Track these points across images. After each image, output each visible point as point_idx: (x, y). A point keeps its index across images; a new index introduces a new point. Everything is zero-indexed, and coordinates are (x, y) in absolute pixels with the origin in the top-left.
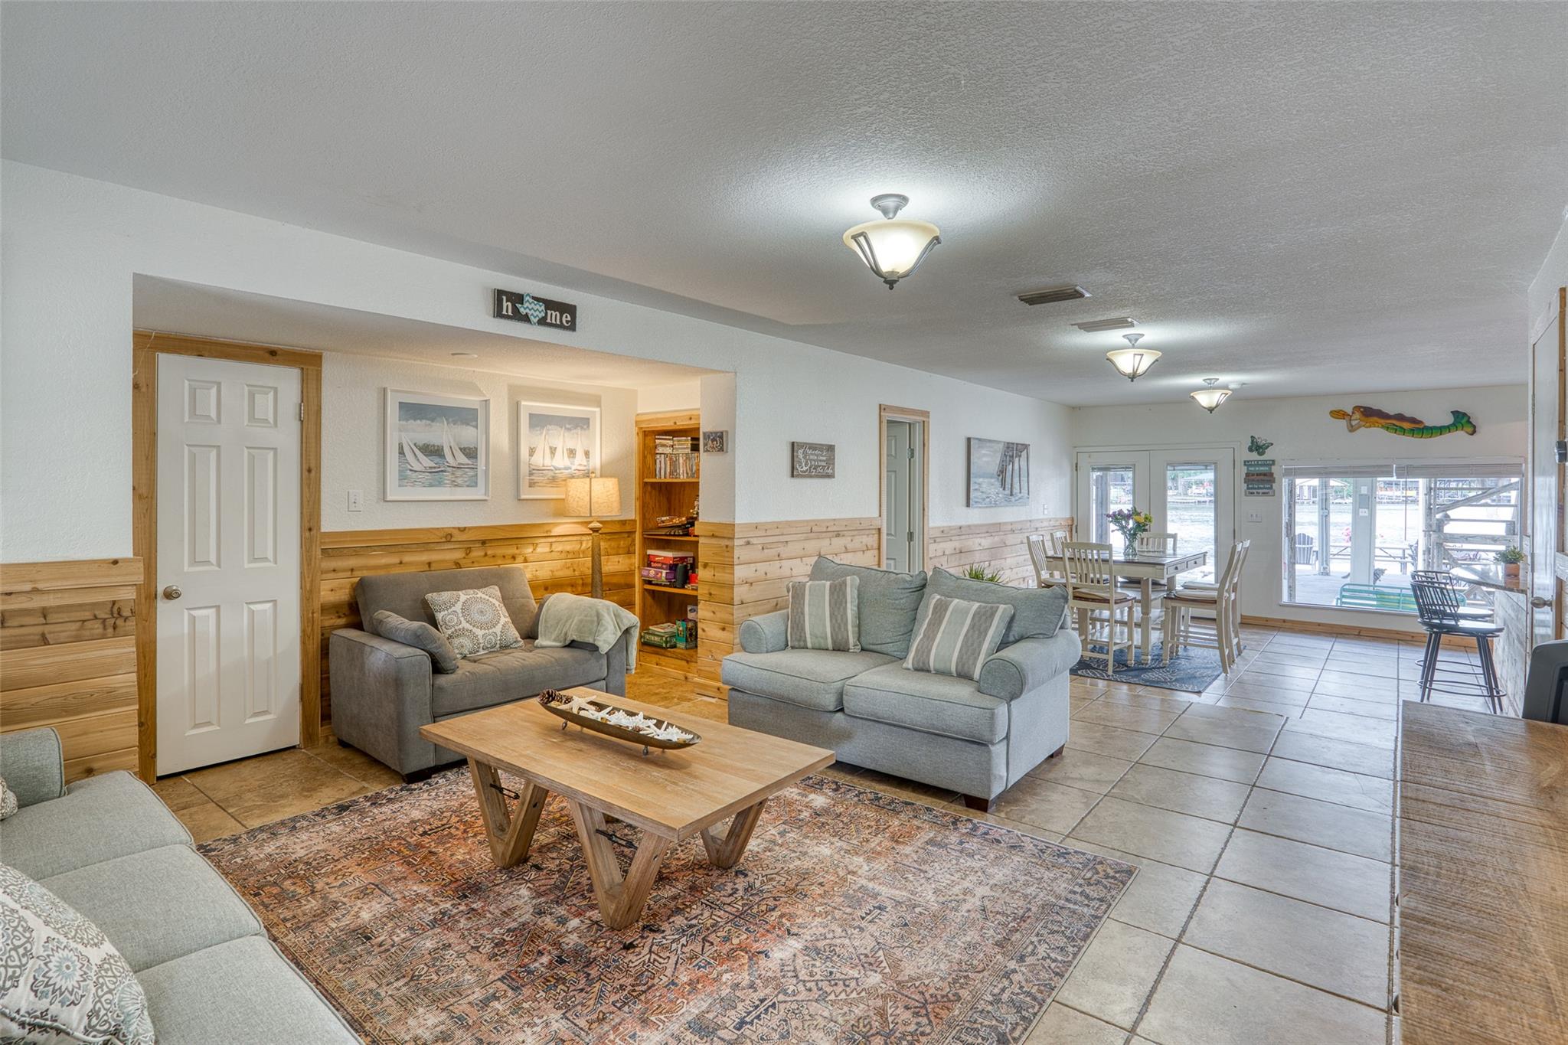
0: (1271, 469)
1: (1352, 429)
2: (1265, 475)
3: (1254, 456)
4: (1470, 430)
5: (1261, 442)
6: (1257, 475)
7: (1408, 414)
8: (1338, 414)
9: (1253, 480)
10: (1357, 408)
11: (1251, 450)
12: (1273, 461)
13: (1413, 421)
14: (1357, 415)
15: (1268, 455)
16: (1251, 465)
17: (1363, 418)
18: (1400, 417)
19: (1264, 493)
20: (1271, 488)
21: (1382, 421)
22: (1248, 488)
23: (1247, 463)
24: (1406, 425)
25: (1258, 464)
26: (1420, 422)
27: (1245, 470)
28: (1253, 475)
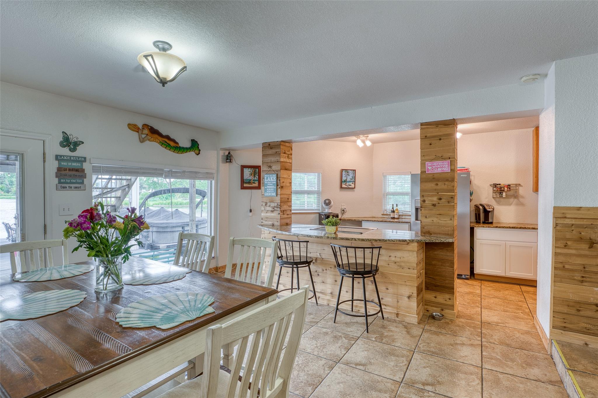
0: (82, 165)
1: (142, 141)
2: (77, 170)
3: (66, 152)
4: (197, 152)
5: (73, 139)
6: (70, 170)
7: (172, 137)
8: (133, 127)
9: (66, 175)
10: (145, 126)
11: (62, 145)
12: (85, 158)
13: (174, 141)
14: (146, 131)
15: (80, 152)
16: (64, 160)
17: (150, 134)
18: (168, 137)
19: (76, 188)
20: (82, 183)
21: (160, 138)
22: (60, 182)
23: (58, 158)
24: (172, 144)
25: (70, 159)
26: (177, 143)
27: (56, 164)
28: (65, 170)
